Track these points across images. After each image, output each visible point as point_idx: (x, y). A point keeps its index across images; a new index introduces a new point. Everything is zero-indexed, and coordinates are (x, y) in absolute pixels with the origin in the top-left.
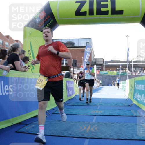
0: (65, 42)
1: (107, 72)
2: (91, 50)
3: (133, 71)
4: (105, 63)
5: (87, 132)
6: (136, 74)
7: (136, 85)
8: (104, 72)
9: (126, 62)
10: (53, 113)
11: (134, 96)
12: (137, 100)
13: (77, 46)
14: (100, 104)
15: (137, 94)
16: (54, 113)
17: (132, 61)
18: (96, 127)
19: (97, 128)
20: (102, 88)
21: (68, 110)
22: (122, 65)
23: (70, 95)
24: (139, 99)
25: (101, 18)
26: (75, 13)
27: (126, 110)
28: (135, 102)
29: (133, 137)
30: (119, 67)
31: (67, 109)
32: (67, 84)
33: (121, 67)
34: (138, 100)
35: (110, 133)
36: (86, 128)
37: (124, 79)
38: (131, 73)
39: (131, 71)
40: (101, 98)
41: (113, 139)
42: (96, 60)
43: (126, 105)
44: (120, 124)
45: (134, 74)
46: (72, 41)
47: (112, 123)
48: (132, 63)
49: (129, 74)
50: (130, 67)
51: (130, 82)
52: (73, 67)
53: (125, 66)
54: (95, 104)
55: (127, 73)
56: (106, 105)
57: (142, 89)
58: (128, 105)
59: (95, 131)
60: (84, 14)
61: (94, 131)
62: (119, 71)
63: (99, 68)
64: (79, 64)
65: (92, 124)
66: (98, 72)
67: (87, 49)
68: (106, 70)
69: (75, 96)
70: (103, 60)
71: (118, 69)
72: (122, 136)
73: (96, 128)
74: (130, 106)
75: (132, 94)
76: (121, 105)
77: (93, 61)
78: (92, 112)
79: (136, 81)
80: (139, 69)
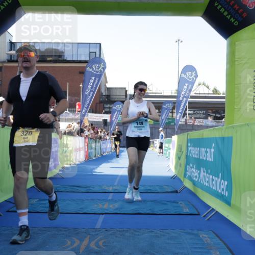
0: (43, 48)
5: (81, 251)
7: (190, 148)
10: (7, 212)
11: (186, 171)
12: (191, 179)
13: (69, 59)
14: (115, 188)
15: (192, 167)
21: (42, 202)
24: (196, 177)
27: (168, 202)
28: (188, 184)
31: (40, 200)
34: (194, 179)
36: (79, 241)
37: (169, 133)
40: (117, 176)
42: (110, 91)
43: (169, 190)
45: (190, 122)
46: (57, 48)
47: (135, 231)
54: (103, 187)
57: (201, 158)
58: (174, 190)
59: (99, 249)
61: (96, 248)
64: (73, 99)
65: (94, 233)
70: (126, 91)
73: (101, 243)
74: (176, 192)
76: (159, 191)
77: (104, 94)
78: (96, 206)
79: (191, 139)
80: (201, 112)
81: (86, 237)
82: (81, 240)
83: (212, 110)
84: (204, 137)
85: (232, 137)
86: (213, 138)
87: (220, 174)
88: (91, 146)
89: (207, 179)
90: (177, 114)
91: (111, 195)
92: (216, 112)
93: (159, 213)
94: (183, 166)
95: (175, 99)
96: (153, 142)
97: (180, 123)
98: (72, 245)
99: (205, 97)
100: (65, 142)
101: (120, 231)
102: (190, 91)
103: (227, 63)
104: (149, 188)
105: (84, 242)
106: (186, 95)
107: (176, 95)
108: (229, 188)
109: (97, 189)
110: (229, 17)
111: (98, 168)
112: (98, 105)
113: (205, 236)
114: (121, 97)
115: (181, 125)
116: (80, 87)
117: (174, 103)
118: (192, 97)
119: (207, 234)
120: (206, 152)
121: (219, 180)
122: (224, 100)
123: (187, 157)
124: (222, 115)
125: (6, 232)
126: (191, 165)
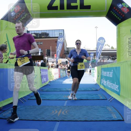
0: (40, 33)
3: (101, 58)
5: (58, 115)
7: (102, 72)
10: (28, 99)
11: (101, 81)
12: (103, 85)
13: (51, 36)
16: (30, 99)
18: (66, 110)
19: (68, 112)
23: (44, 82)
24: (105, 84)
25: (71, 12)
26: (47, 7)
28: (102, 87)
32: (42, 73)
34: (105, 85)
35: (78, 116)
37: (93, 66)
41: (80, 121)
42: (68, 49)
43: (94, 89)
45: (102, 61)
46: (46, 32)
47: (80, 107)
51: (98, 69)
52: (47, 56)
54: (67, 89)
57: (107, 76)
58: (96, 89)
59: (65, 114)
60: (56, 8)
61: (64, 114)
64: (53, 53)
65: (63, 108)
69: (49, 83)
73: (66, 112)
74: (97, 90)
75: (99, 80)
76: (90, 90)
77: (66, 50)
78: (64, 97)
79: (102, 68)
80: (106, 57)
81: (60, 110)
82: (58, 111)
83: (111, 56)
84: (108, 67)
85: (120, 67)
86: (112, 67)
87: (115, 83)
88: (61, 72)
89: (110, 85)
90: (97, 58)
91: (70, 92)
92: (113, 56)
93: (90, 99)
94: (100, 79)
95: (96, 52)
96: (87, 70)
97: (98, 61)
98: (54, 113)
99: (108, 50)
100: (50, 71)
101: (74, 107)
102: (102, 48)
103: (117, 36)
104: (85, 89)
105: (59, 112)
106: (100, 50)
107: (96, 50)
108: (119, 88)
109: (64, 90)
110: (117, 17)
111: (64, 81)
112: (64, 55)
113: (110, 108)
115: (98, 62)
116: (56, 48)
117: (95, 53)
118: (103, 51)
119: (110, 107)
120: (110, 73)
121: (115, 85)
122: (116, 51)
123: (101, 76)
124: (116, 58)
125: (28, 108)
126: (103, 79)
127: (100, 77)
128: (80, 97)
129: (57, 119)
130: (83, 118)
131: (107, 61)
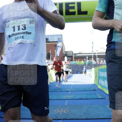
1: (76, 62)
2: (62, 44)
3: (97, 60)
4: (74, 55)
5: (60, 114)
6: (100, 63)
7: (100, 73)
8: (73, 62)
9: (92, 53)
11: (98, 82)
14: (71, 89)
17: (97, 52)
18: (68, 109)
19: (69, 110)
20: (72, 75)
22: (88, 56)
24: (103, 84)
27: (92, 94)
28: (99, 87)
29: (98, 116)
30: (86, 58)
33: (87, 57)
34: (102, 85)
35: (80, 114)
38: (96, 62)
39: (96, 61)
40: (71, 85)
41: (82, 119)
42: (66, 53)
43: (92, 89)
44: (87, 106)
45: (98, 63)
47: (81, 106)
48: (97, 54)
49: (94, 63)
50: (95, 57)
51: (95, 70)
52: (47, 59)
53: (91, 57)
55: (92, 62)
56: (76, 90)
62: (86, 61)
63: (69, 59)
64: (53, 56)
65: (65, 107)
66: (68, 63)
67: (58, 44)
68: (75, 61)
70: (73, 52)
71: (85, 59)
72: (89, 116)
73: (68, 111)
74: (95, 90)
75: (97, 80)
76: (89, 90)
77: (64, 54)
78: (64, 96)
79: (100, 69)
80: (102, 59)
81: (62, 109)
82: (60, 110)
91: (70, 92)
93: (89, 98)
100: (51, 73)
101: (75, 106)
104: (84, 89)
109: (64, 90)
112: (62, 58)
114: (71, 54)
116: (55, 52)
126: (101, 79)
127: (97, 78)
128: (80, 96)
129: (59, 118)
130: (84, 117)
131: (103, 63)
